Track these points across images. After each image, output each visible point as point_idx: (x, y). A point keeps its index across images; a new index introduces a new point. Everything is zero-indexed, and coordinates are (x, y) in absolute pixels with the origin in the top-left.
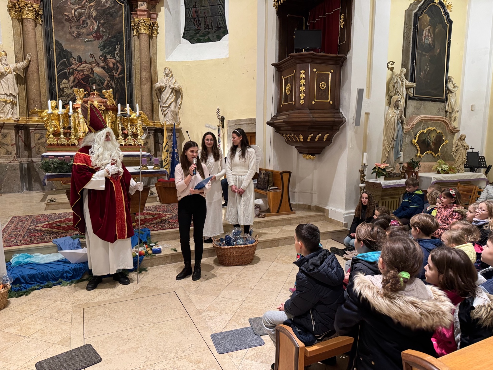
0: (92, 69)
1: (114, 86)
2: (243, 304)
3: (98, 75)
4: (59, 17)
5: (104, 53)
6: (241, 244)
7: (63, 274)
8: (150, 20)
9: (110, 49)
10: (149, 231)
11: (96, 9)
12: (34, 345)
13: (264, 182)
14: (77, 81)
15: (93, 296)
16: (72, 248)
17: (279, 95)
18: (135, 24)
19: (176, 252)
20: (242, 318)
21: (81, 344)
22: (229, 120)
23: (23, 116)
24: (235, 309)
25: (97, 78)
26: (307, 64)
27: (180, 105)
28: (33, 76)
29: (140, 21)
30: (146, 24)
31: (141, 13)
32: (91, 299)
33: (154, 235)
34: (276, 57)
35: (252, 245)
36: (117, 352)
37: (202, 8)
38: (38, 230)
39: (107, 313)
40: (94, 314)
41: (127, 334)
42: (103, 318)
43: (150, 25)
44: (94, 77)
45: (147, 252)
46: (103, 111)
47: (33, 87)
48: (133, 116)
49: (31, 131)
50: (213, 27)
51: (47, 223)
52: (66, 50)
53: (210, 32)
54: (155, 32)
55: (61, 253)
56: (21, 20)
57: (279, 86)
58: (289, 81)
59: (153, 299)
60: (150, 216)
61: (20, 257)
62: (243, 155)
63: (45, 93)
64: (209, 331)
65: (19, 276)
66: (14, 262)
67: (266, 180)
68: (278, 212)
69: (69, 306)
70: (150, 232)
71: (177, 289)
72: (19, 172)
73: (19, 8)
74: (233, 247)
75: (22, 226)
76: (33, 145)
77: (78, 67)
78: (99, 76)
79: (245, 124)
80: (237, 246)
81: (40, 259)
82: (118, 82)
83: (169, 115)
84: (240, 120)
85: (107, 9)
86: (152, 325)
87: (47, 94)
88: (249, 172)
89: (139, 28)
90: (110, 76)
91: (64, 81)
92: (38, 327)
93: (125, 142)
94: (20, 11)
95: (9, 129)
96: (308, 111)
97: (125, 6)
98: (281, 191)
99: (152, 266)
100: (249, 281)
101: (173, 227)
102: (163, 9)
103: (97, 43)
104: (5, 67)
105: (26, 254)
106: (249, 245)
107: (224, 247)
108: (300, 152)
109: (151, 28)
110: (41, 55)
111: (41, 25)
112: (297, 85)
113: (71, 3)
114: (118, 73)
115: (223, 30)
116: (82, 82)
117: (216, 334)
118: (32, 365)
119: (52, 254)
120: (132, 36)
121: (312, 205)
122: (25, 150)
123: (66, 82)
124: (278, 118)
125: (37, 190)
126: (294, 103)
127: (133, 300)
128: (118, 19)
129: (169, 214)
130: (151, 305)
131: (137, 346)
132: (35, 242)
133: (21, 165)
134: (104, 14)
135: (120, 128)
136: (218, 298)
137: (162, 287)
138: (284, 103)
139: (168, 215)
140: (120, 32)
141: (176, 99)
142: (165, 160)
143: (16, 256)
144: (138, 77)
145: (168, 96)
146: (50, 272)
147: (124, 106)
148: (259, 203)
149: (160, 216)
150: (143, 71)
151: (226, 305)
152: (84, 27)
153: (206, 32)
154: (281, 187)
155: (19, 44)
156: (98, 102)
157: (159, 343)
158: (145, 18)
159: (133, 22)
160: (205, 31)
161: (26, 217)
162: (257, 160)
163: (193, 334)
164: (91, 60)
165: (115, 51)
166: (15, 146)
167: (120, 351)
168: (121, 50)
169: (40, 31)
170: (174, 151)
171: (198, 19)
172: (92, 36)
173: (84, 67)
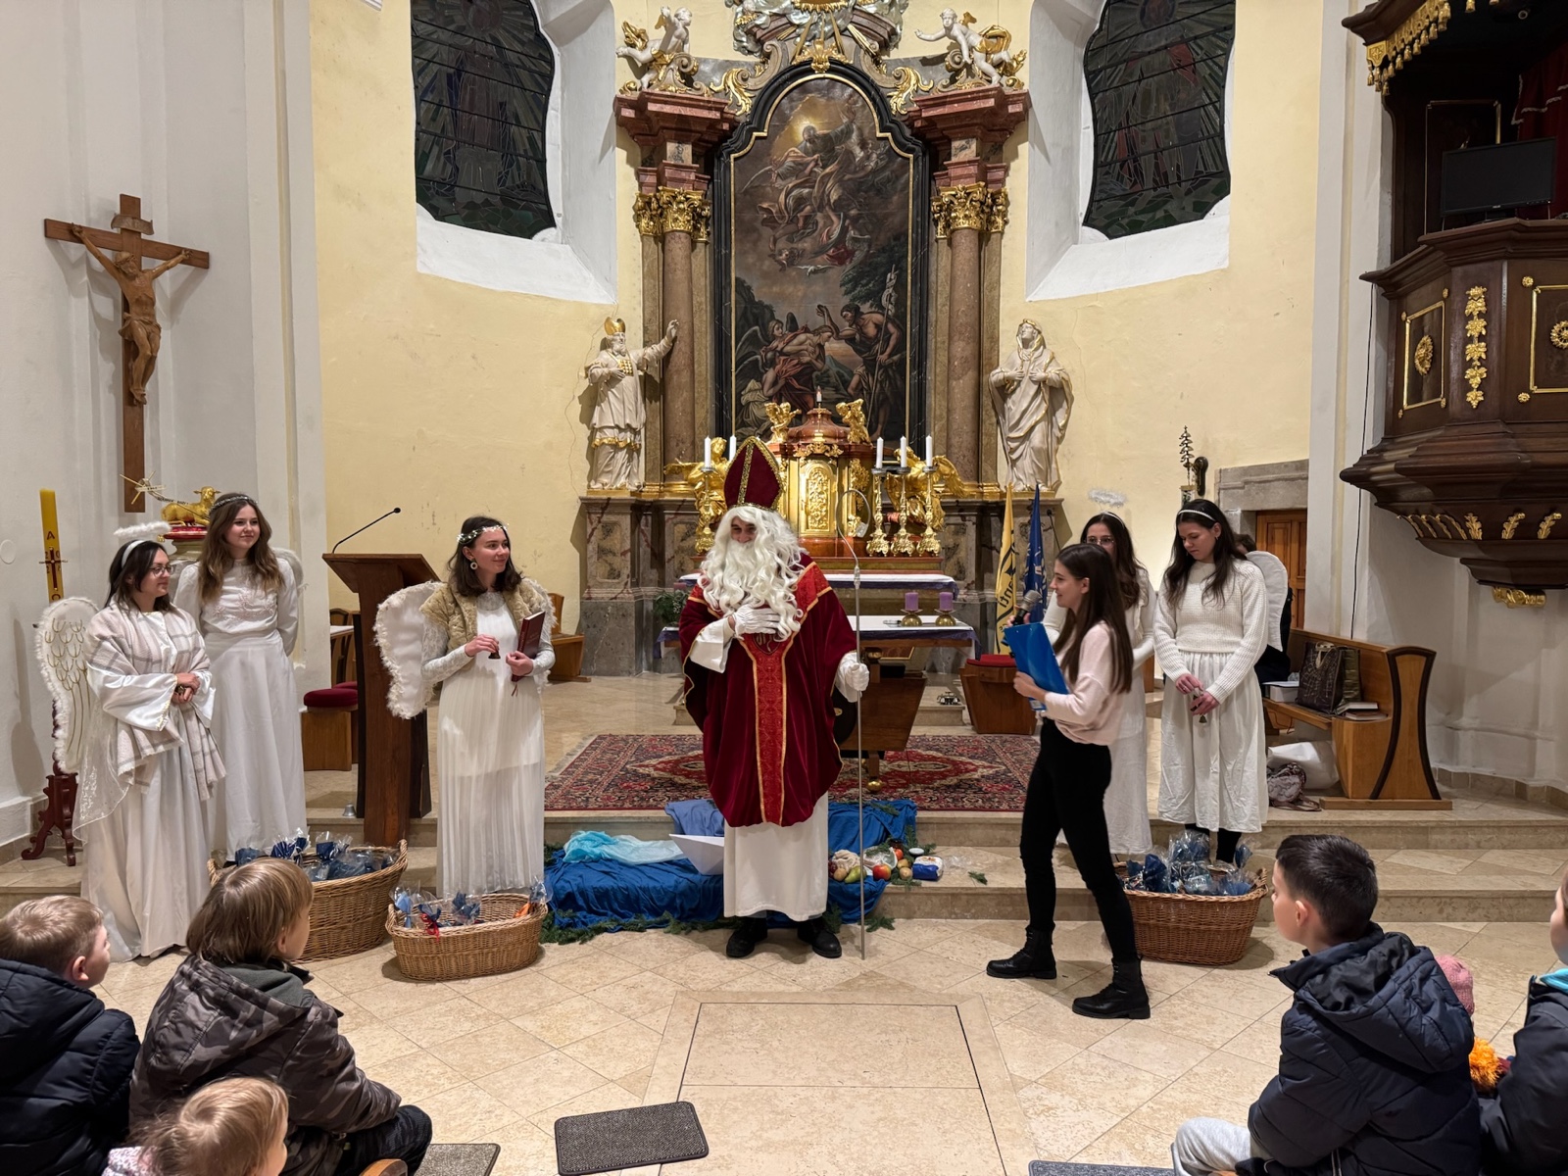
0: (821, 347)
1: (876, 389)
2: (1169, 1092)
3: (835, 361)
4: (747, 216)
5: (853, 299)
6: (1197, 892)
7: (673, 900)
8: (986, 186)
9: (871, 285)
10: (913, 808)
11: (840, 182)
12: (566, 1074)
13: (1323, 682)
14: (781, 382)
15: (734, 974)
16: (707, 831)
17: (1391, 379)
18: (940, 206)
19: (982, 885)
20: (1148, 1136)
21: (669, 1098)
22: (1223, 467)
23: (653, 480)
24: (1133, 1102)
25: (834, 370)
26: (1496, 263)
27: (1060, 430)
28: (679, 378)
29: (954, 196)
30: (972, 200)
31: (959, 171)
32: (726, 980)
33: (928, 823)
34: (1379, 251)
35: (1237, 898)
36: (753, 1143)
37: (1149, 125)
38: (644, 776)
39: (755, 1029)
40: (723, 1023)
41: (791, 1100)
42: (741, 1040)
43: (982, 203)
44: (826, 367)
45: (896, 872)
46: (837, 459)
47: (678, 403)
48: (918, 469)
49: (667, 517)
50: (1183, 178)
51: (667, 758)
52: (760, 303)
53: (1171, 197)
54: (999, 220)
55: (678, 841)
56: (661, 238)
57: (1393, 346)
58: (1426, 329)
59: (887, 1015)
60: (930, 767)
61: (587, 839)
62: (1217, 585)
63: (706, 418)
64: (1027, 1149)
65: (575, 889)
66: (571, 849)
67: (1333, 677)
68: (1376, 795)
69: (670, 989)
70: (915, 813)
71: (964, 998)
72: (633, 623)
73: (660, 207)
74: (1168, 895)
75: (610, 760)
76: (668, 554)
77: (787, 344)
78: (837, 364)
79: (1278, 480)
80: (1180, 896)
81: (629, 850)
82: (888, 376)
83: (1026, 464)
84: (1262, 469)
85: (867, 175)
86: (865, 1091)
87: (711, 421)
88: (1243, 642)
89: (953, 215)
90: (865, 362)
91: (752, 384)
92: (587, 1030)
93: (890, 545)
94: (661, 214)
95: (618, 514)
96: (1501, 428)
97: (916, 159)
98: (1390, 718)
99: (909, 917)
100: (1211, 1021)
101: (987, 805)
102: (1024, 149)
103: (837, 273)
104: (619, 359)
105: (603, 833)
106: (1226, 899)
107: (1134, 892)
108: (1482, 576)
109: (987, 210)
110: (701, 321)
111: (706, 243)
112: (1456, 339)
113: (778, 175)
114: (888, 350)
115: (1215, 181)
116: (795, 384)
117: (1047, 1163)
118: (548, 1121)
119: (661, 842)
120: (932, 240)
121: (1532, 783)
122: (652, 567)
123: (757, 387)
124: (1387, 456)
125: (672, 672)
126: (1443, 404)
127: (833, 1007)
128: (895, 198)
129: (986, 764)
130: (878, 1031)
131: (809, 1139)
132: (627, 805)
133: (640, 603)
134: (859, 191)
135: (879, 506)
136: (1086, 1053)
137: (923, 984)
138: (1408, 404)
139: (985, 767)
140: (900, 236)
141: (1051, 413)
142: (1002, 598)
143: (578, 837)
144: (943, 358)
145: (1025, 405)
146: (645, 890)
147: (892, 441)
148: (1300, 758)
149: (958, 769)
150: (956, 338)
151: (1109, 1081)
152: (809, 234)
153: (1157, 196)
154: (1391, 706)
155: (654, 299)
156: (824, 436)
157: (869, 1148)
158: (971, 183)
159: (938, 200)
160: (1157, 193)
161: (625, 740)
162: (1271, 602)
163: (977, 1147)
164: (820, 321)
165: (884, 289)
166: (629, 554)
167: (761, 1143)
168: (900, 286)
169: (701, 260)
170: (1031, 570)
171: (1135, 160)
172: (825, 257)
173: (801, 344)
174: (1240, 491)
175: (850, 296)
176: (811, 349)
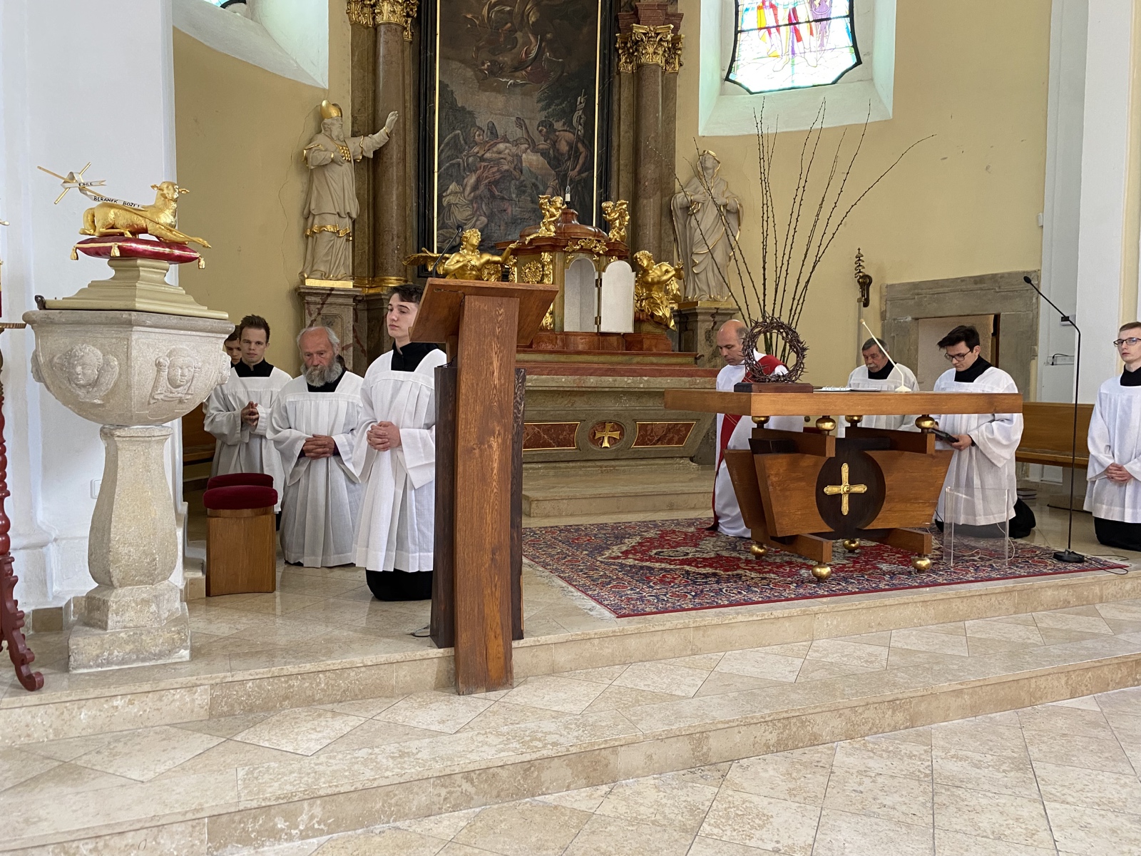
0: (519, 157)
5: (548, 116)
8: (672, 29)
9: (564, 105)
11: (539, 6)
14: (482, 188)
22: (890, 282)
23: (361, 274)
25: (530, 181)
27: (733, 250)
29: (644, 34)
30: (661, 40)
31: (648, 13)
44: (522, 178)
52: (463, 108)
54: (676, 62)
56: (373, 29)
63: (409, 216)
77: (487, 151)
82: (577, 191)
83: (709, 277)
84: (935, 283)
85: (562, 4)
87: (413, 220)
90: (558, 174)
91: (453, 187)
94: (375, 5)
95: (340, 306)
103: (535, 90)
104: (338, 145)
109: (668, 51)
111: (411, 43)
114: (578, 168)
116: (494, 190)
120: (615, 73)
123: (458, 190)
128: (585, 30)
134: (554, 17)
140: (590, 64)
141: (727, 233)
144: (625, 178)
152: (509, 50)
155: (363, 89)
159: (622, 38)
164: (519, 133)
165: (573, 110)
166: (352, 348)
168: (588, 110)
169: (407, 58)
172: (524, 73)
173: (500, 153)
174: (911, 302)
175: (545, 113)
176: (509, 158)
